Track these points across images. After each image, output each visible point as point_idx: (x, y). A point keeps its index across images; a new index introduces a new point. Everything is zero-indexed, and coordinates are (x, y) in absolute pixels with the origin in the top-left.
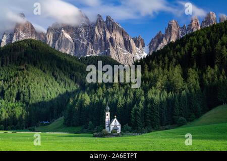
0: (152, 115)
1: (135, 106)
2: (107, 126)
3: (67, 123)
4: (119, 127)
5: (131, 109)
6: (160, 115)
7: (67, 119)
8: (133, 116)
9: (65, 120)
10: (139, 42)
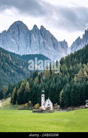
0: (74, 97)
1: (62, 90)
2: (42, 104)
3: (13, 101)
4: (51, 105)
5: (60, 93)
6: (80, 97)
7: (13, 99)
8: (61, 98)
9: (12, 100)
10: (64, 44)
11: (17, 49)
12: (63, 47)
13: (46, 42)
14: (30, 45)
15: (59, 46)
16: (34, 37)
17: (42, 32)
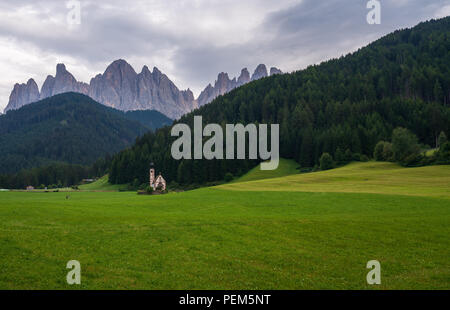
2: (151, 182)
4: (164, 184)
10: (188, 94)
11: (119, 102)
12: (186, 99)
13: (161, 91)
14: (138, 97)
15: (182, 98)
16: (143, 84)
17: (156, 77)
